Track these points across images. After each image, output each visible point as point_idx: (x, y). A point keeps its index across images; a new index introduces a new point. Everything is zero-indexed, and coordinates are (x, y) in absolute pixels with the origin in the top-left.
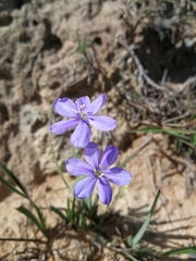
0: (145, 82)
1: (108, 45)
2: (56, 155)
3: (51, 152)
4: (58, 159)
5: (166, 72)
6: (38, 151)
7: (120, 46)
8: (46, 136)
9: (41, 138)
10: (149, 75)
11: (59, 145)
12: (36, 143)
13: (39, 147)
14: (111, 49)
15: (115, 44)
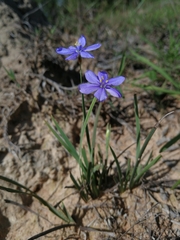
0: (64, 90)
1: (23, 80)
2: (31, 171)
3: (26, 171)
4: (35, 173)
5: (72, 81)
6: (12, 177)
7: (31, 79)
8: (14, 160)
9: (11, 164)
10: (64, 85)
11: (29, 160)
12: (8, 170)
13: (12, 173)
14: (26, 82)
15: (27, 78)
